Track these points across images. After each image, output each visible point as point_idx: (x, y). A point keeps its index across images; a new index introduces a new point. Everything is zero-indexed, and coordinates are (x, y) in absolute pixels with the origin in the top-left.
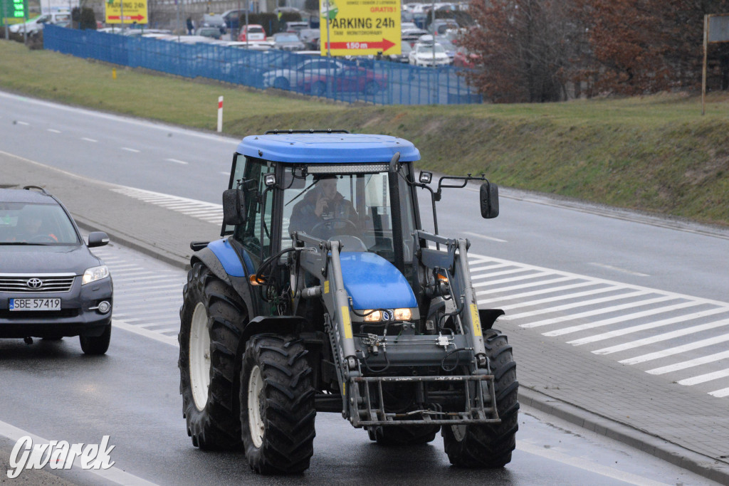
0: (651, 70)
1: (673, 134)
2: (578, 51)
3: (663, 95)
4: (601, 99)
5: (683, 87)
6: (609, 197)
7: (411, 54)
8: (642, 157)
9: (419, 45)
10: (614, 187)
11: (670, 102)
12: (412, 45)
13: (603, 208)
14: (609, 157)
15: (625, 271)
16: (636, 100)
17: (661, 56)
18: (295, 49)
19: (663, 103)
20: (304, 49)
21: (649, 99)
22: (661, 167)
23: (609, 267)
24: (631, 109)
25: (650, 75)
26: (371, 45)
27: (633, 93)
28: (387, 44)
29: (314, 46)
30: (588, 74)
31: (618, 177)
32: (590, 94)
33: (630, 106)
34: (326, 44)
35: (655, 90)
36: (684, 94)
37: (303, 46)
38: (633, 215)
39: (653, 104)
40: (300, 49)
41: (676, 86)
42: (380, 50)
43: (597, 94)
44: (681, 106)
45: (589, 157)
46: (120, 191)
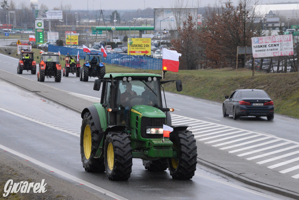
0: (222, 61)
1: (228, 80)
2: (201, 55)
3: (226, 69)
4: (208, 69)
5: (231, 66)
6: (210, 98)
7: (153, 55)
8: (219, 86)
9: (156, 52)
10: (212, 95)
11: (227, 70)
12: (154, 52)
13: (208, 101)
14: (210, 86)
15: (214, 119)
16: (218, 70)
17: (225, 57)
18: (120, 53)
19: (226, 71)
20: (123, 53)
21: (222, 69)
22: (225, 89)
23: (210, 118)
24: (216, 72)
25: (222, 63)
26: (142, 52)
27: (217, 68)
28: (147, 52)
29: (126, 52)
30: (204, 62)
31: (212, 92)
32: (205, 68)
33: (216, 71)
34: (129, 51)
35: (223, 67)
36: (231, 68)
37: (123, 52)
38: (216, 103)
39: (222, 71)
40: (122, 53)
41: (229, 66)
42: (145, 54)
43: (207, 68)
44: (230, 72)
45: (204, 86)
46: (70, 93)
